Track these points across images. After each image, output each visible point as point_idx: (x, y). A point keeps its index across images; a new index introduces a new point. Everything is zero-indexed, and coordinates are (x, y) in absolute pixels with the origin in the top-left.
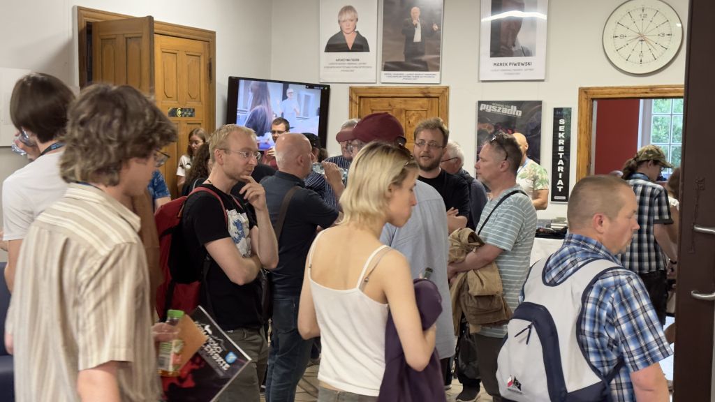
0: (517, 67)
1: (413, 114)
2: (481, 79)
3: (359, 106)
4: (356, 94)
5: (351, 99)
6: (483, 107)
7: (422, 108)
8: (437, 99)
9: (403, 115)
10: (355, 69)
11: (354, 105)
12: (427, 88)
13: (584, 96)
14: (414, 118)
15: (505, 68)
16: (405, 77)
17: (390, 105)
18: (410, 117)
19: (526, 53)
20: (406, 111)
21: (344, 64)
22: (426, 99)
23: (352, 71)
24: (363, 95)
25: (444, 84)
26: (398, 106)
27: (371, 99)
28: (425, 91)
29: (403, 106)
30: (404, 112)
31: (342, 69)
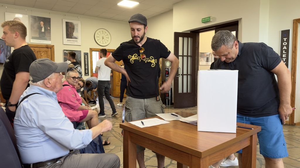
0: (74, 42)
2: (64, 44)
6: (65, 51)
8: (50, 49)
12: (47, 45)
13: (91, 50)
14: (43, 54)
15: (70, 41)
16: (39, 42)
17: (34, 50)
18: (41, 53)
19: (76, 38)
20: (40, 51)
22: (46, 48)
25: (52, 44)
29: (38, 50)
30: (39, 52)
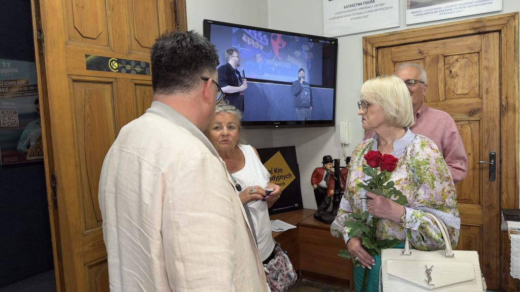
1: (457, 60)
3: (377, 60)
4: (372, 45)
5: (366, 53)
7: (472, 49)
8: (497, 34)
9: (441, 64)
10: (369, 13)
11: (369, 58)
12: (479, 21)
14: (458, 65)
16: (442, 12)
17: (421, 52)
18: (451, 65)
20: (446, 57)
21: (355, 10)
22: (477, 36)
23: (365, 17)
24: (382, 45)
26: (434, 52)
27: (393, 49)
28: (477, 25)
29: (439, 51)
30: (441, 59)
31: (353, 17)
